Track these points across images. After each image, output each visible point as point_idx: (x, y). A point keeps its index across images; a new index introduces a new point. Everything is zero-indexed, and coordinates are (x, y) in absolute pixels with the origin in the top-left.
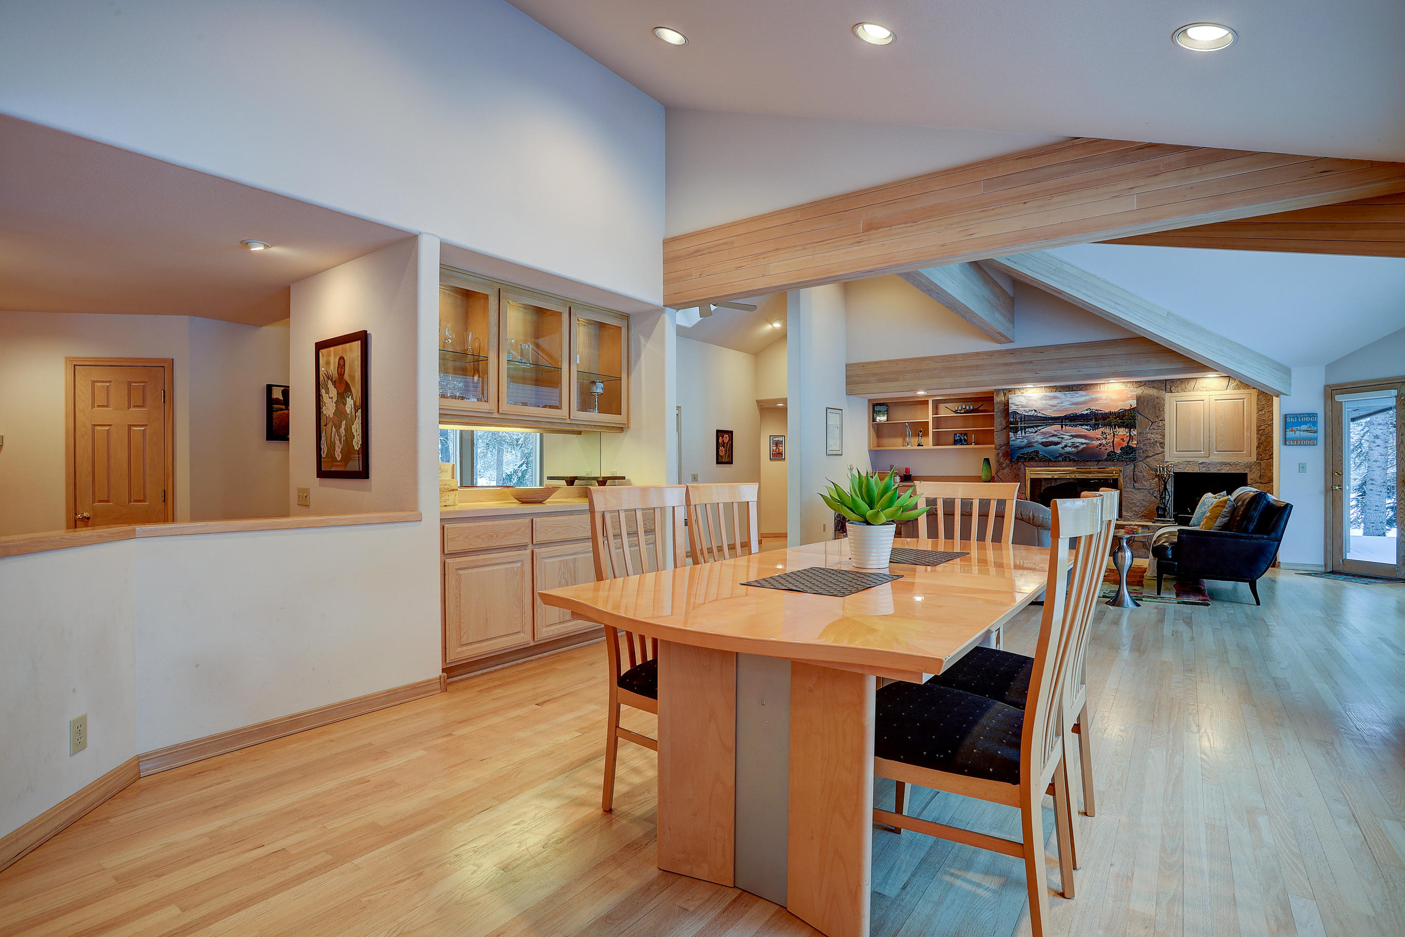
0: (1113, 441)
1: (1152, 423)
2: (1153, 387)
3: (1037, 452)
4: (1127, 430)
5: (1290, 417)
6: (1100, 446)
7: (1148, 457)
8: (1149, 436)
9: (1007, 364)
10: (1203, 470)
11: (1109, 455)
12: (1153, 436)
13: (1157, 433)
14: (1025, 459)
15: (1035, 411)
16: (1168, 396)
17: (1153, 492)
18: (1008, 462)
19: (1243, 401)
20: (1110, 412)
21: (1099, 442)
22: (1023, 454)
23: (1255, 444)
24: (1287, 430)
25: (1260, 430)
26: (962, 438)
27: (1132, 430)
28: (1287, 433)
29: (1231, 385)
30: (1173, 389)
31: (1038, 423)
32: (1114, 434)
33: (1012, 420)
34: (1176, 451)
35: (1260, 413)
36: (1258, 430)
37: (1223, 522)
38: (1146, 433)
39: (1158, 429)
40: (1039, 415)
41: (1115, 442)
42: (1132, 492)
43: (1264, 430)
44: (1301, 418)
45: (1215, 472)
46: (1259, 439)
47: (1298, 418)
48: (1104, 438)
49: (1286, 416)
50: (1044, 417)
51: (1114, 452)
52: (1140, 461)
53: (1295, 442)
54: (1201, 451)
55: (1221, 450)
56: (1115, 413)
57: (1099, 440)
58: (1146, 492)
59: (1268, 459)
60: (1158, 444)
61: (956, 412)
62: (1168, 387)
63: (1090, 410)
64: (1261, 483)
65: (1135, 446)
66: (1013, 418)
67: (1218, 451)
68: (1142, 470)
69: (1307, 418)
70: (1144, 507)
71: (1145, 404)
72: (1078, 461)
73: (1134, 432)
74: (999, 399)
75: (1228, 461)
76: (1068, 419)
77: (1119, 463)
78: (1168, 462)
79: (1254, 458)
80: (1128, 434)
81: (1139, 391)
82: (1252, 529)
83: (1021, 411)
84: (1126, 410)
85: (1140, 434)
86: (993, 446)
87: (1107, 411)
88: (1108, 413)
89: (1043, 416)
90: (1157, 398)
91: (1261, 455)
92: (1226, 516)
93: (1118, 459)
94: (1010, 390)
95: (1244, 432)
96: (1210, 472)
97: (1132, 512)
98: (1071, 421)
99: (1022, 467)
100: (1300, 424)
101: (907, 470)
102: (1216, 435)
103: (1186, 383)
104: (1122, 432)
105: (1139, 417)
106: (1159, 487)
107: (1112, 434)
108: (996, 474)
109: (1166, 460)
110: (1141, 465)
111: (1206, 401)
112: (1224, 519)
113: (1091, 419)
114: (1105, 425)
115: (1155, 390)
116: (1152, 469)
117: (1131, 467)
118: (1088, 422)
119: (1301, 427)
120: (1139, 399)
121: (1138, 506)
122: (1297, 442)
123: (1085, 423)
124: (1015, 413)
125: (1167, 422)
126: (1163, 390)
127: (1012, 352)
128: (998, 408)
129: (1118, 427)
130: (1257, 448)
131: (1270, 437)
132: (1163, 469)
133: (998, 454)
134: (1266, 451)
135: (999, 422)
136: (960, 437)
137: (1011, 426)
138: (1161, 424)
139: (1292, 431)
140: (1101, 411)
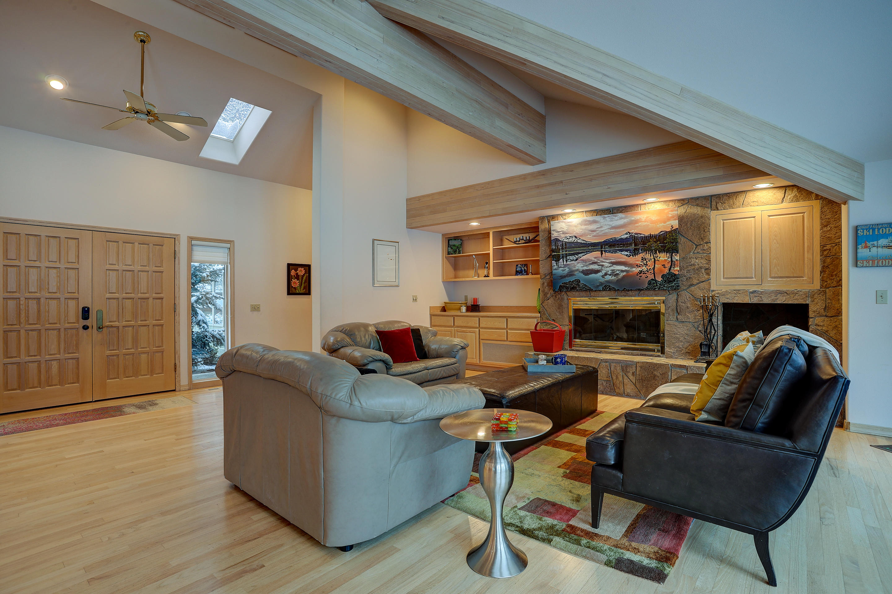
0: (654, 269)
1: (697, 246)
2: (697, 205)
3: (578, 281)
4: (668, 255)
5: (863, 230)
6: (640, 274)
7: (692, 285)
8: (693, 261)
9: (538, 187)
10: (755, 300)
11: (650, 283)
12: (697, 261)
13: (702, 258)
14: (567, 288)
15: (576, 237)
16: (713, 214)
17: (698, 327)
18: (552, 292)
19: (803, 216)
20: (650, 235)
21: (640, 269)
22: (564, 283)
23: (818, 268)
24: (858, 246)
25: (825, 250)
26: (523, 269)
27: (674, 254)
28: (859, 251)
29: (788, 196)
30: (719, 205)
31: (579, 250)
32: (655, 259)
33: (554, 247)
34: (724, 278)
35: (825, 229)
36: (822, 251)
37: (723, 399)
38: (690, 258)
39: (703, 253)
40: (579, 241)
41: (655, 269)
42: (675, 326)
43: (830, 250)
44: (879, 230)
45: (768, 302)
46: (824, 262)
47: (874, 230)
48: (644, 264)
49: (856, 229)
50: (586, 244)
51: (656, 281)
52: (684, 290)
53: (871, 262)
54: (752, 278)
55: (776, 275)
56: (655, 236)
57: (640, 266)
58: (690, 325)
59: (836, 287)
60: (703, 270)
61: (515, 242)
62: (714, 203)
63: (630, 233)
64: (826, 316)
65: (677, 273)
66: (555, 246)
67: (772, 278)
68: (686, 300)
69: (887, 229)
70: (689, 342)
71: (689, 225)
72: (618, 290)
73: (677, 257)
74: (543, 226)
75: (784, 289)
76: (607, 244)
77: (660, 292)
78: (714, 291)
79: (817, 285)
80: (670, 259)
81: (682, 211)
82: (762, 423)
83: (562, 237)
84: (667, 232)
85: (683, 259)
86: (539, 276)
87: (647, 234)
88: (648, 236)
89: (583, 242)
90: (702, 217)
91: (827, 282)
92: (732, 383)
93: (660, 288)
94: (553, 217)
95: (804, 254)
96: (763, 302)
97: (675, 348)
98: (610, 246)
99: (565, 297)
100: (878, 238)
101: (475, 300)
102: (770, 259)
103: (735, 198)
104: (663, 257)
105: (682, 240)
106: (704, 320)
107: (653, 260)
108: (541, 304)
109: (712, 289)
110: (685, 295)
111: (758, 218)
112: (729, 388)
113: (631, 244)
114: (645, 250)
115: (699, 208)
116: (696, 299)
117: (673, 297)
118: (628, 247)
119: (879, 241)
120: (681, 219)
121: (681, 341)
122: (873, 261)
123: (625, 248)
124: (557, 240)
125: (712, 245)
126: (708, 208)
127: (543, 173)
128: (542, 237)
129: (659, 252)
130: (821, 272)
131: (837, 258)
132: (708, 299)
133: (543, 283)
134: (832, 276)
135: (543, 251)
136: (521, 268)
137: (554, 254)
138: (706, 247)
139: (866, 247)
140: (641, 234)
